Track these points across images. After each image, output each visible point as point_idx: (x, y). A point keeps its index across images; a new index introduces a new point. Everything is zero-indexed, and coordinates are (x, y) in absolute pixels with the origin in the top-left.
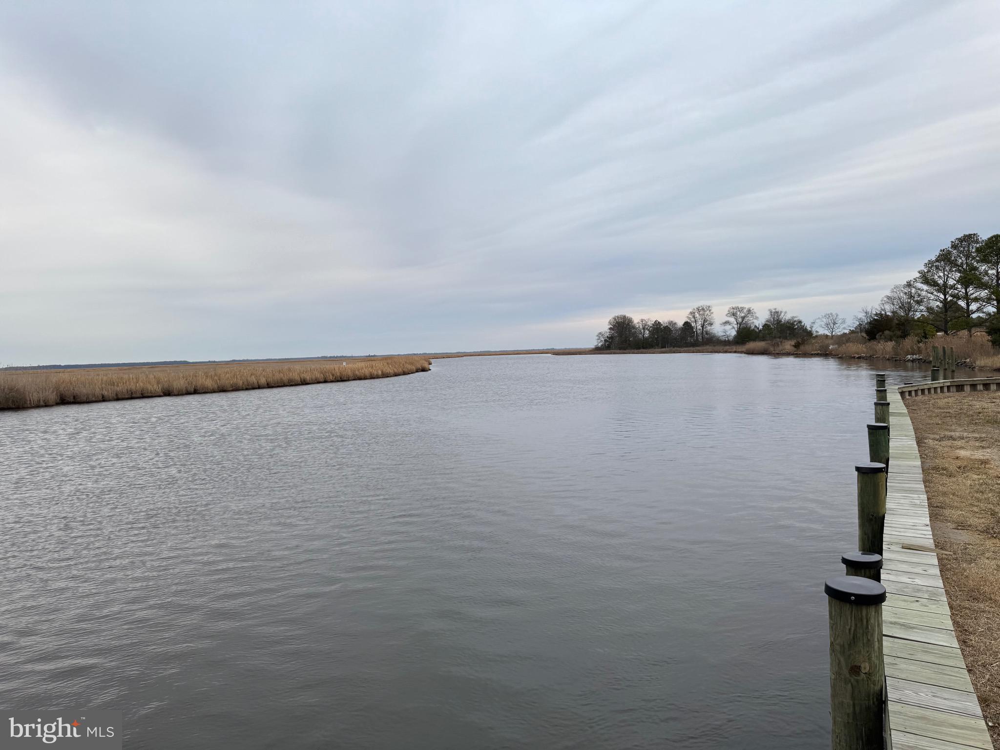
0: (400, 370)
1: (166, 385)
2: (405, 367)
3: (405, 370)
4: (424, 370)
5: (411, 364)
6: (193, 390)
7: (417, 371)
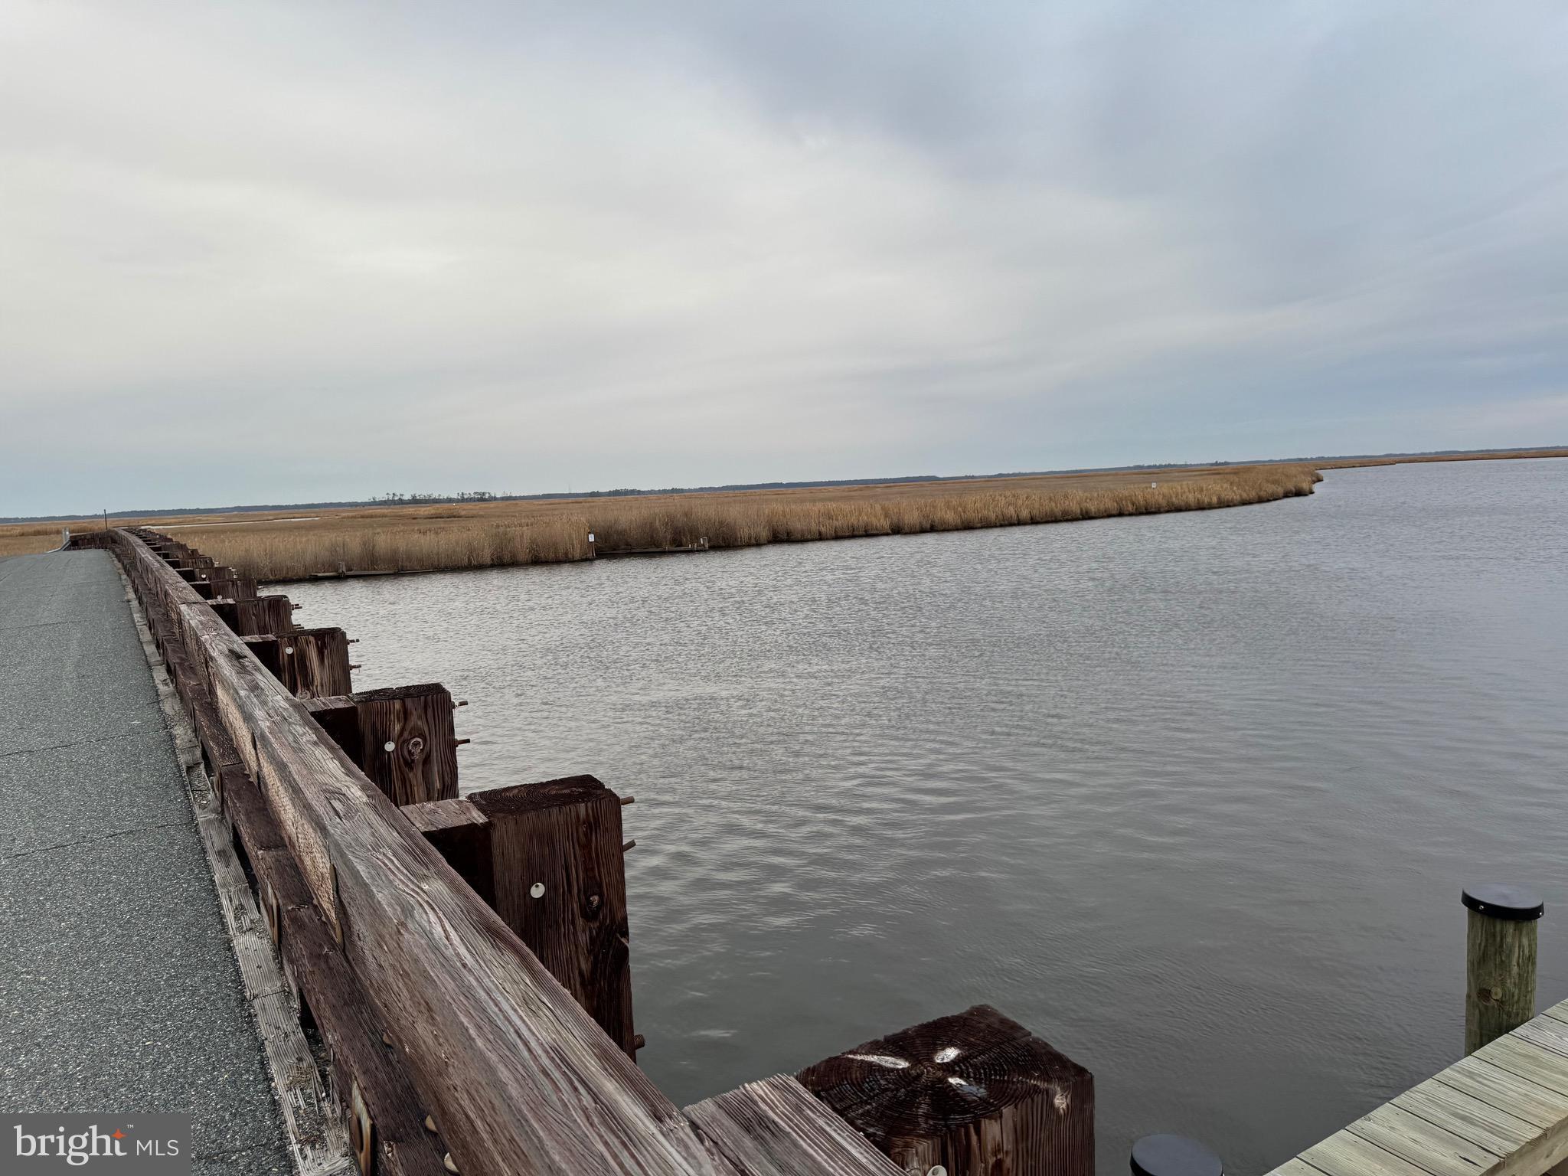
0: (1253, 494)
1: (895, 520)
2: (1264, 489)
3: (1263, 494)
4: (1299, 493)
5: (1276, 482)
6: (929, 526)
7: (1287, 495)
